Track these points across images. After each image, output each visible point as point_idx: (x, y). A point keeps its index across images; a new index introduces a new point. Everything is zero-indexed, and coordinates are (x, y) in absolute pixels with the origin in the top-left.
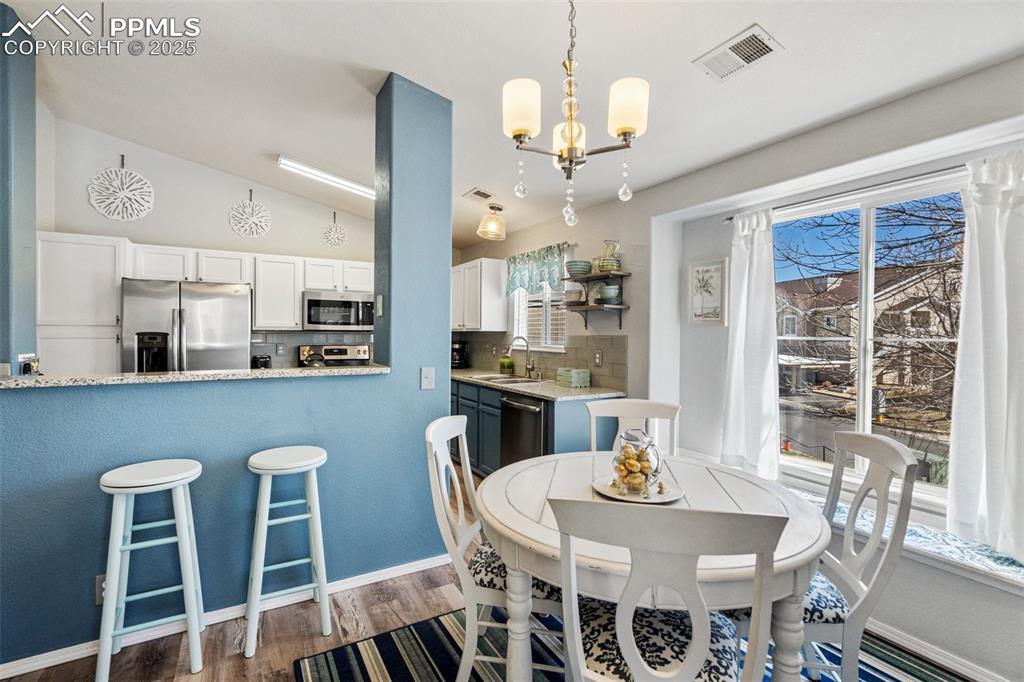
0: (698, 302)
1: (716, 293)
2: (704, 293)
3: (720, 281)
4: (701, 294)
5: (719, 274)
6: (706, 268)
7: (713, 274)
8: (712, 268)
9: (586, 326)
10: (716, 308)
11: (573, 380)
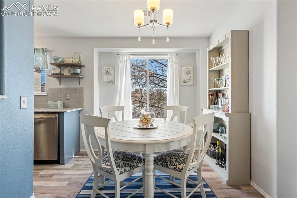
0: (106, 78)
1: (112, 75)
2: (108, 75)
3: (113, 72)
4: (107, 75)
5: (113, 70)
6: (109, 68)
7: (111, 70)
8: (111, 68)
9: (60, 84)
10: (112, 80)
11: (59, 105)
